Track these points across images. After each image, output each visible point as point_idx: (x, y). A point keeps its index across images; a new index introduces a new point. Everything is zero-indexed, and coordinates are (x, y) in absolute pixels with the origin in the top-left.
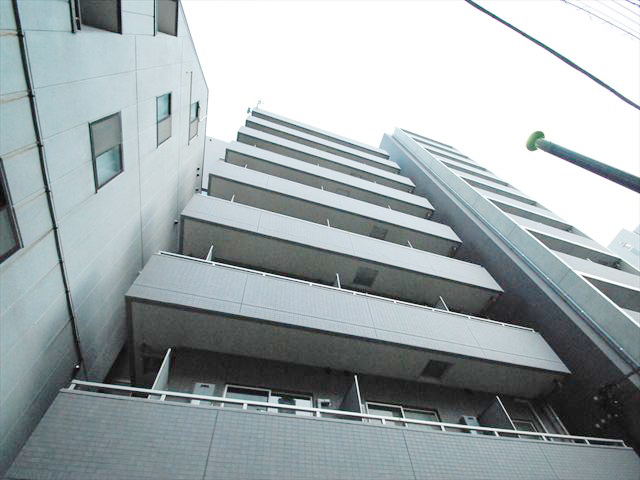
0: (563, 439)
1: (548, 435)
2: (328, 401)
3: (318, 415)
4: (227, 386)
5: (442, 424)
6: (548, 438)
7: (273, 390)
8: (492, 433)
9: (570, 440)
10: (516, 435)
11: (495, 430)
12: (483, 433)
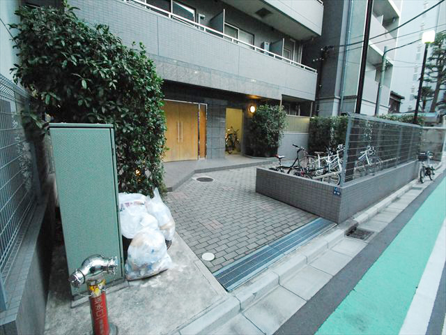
5: (256, 47)
6: (292, 63)
8: (273, 56)
10: (281, 59)
11: (275, 55)
12: (270, 55)
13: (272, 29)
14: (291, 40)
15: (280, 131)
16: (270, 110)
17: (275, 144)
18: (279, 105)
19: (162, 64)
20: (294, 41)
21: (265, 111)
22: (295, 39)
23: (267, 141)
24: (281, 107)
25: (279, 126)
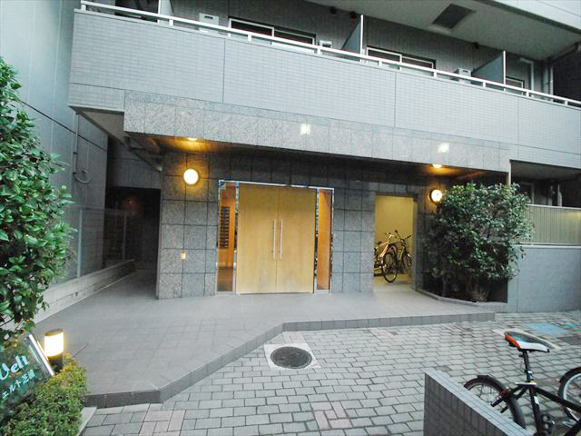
0: (543, 97)
1: (532, 91)
2: (330, 43)
3: (319, 53)
4: (231, 20)
5: (435, 71)
6: (530, 94)
7: (276, 27)
8: (480, 84)
9: (549, 99)
10: (502, 88)
11: (485, 82)
12: (473, 82)
13: (476, 45)
14: (522, 60)
15: (512, 242)
16: (481, 195)
17: (498, 270)
18: (505, 183)
19: (228, 117)
20: (532, 63)
21: (468, 196)
22: (532, 59)
23: (475, 264)
24: (510, 188)
25: (509, 229)
